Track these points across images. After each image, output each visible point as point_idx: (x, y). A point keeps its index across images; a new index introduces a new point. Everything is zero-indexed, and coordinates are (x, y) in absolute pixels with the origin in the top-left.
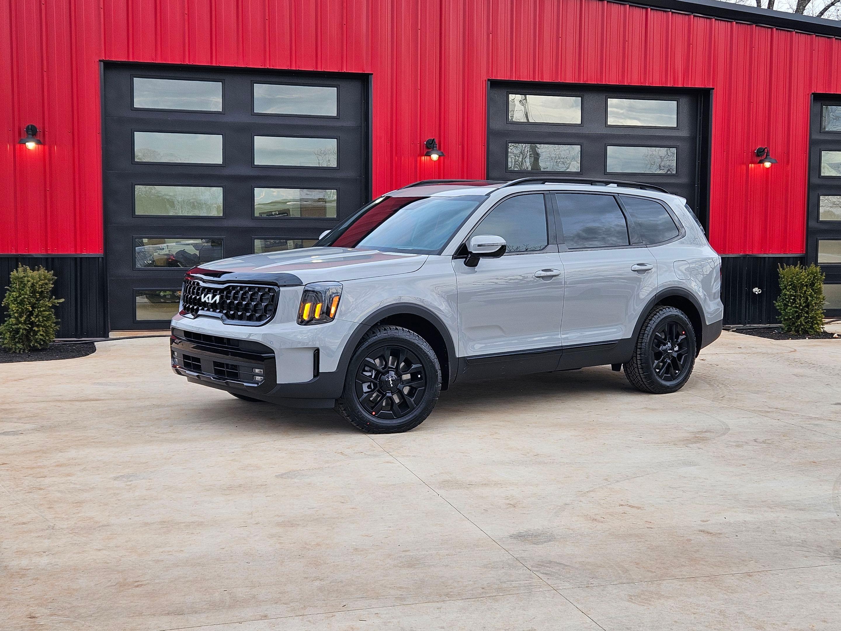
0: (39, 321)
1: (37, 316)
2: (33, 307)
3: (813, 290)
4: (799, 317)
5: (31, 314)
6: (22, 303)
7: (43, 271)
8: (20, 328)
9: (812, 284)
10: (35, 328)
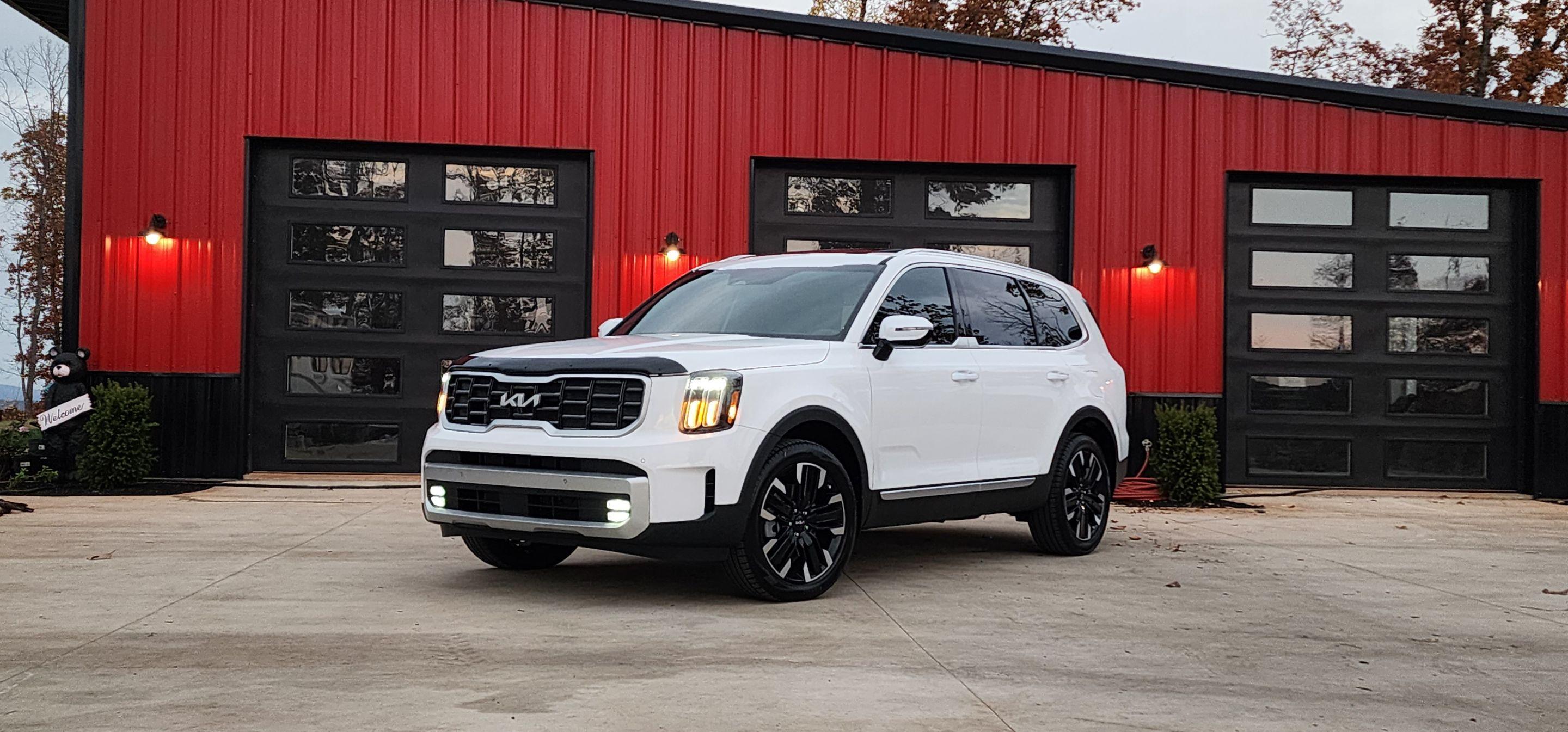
0: (122, 448)
1: (120, 443)
2: (116, 432)
3: (1196, 438)
4: (1178, 475)
5: (114, 438)
6: (102, 426)
7: (139, 388)
8: (98, 457)
9: (1198, 431)
10: (117, 458)
